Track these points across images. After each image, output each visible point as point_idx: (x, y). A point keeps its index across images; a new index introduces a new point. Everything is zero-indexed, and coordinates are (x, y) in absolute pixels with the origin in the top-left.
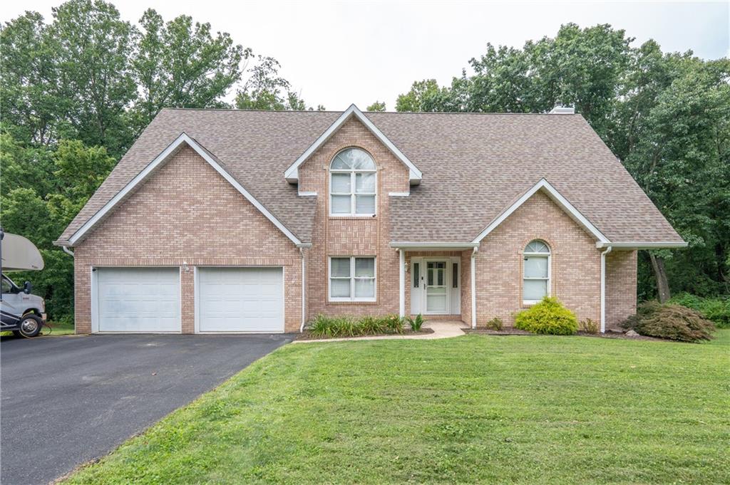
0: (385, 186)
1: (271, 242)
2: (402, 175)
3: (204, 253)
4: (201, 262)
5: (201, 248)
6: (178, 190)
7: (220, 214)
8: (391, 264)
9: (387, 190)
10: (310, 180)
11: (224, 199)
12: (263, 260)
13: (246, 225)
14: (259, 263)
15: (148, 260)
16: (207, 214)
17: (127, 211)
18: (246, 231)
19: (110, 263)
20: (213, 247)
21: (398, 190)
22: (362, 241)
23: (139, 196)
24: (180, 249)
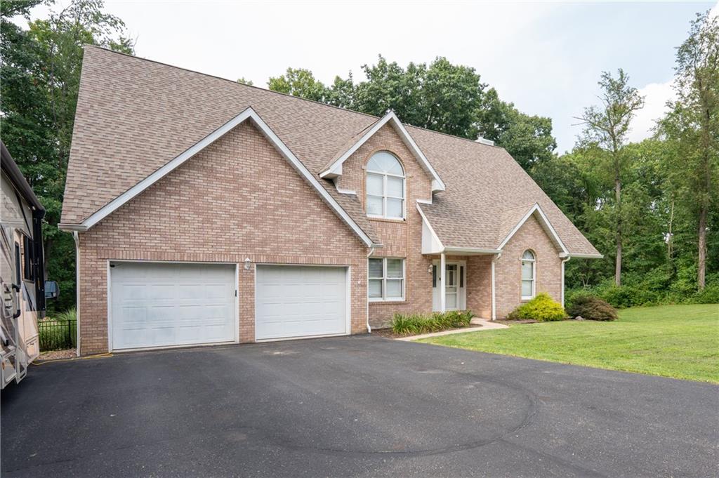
0: (413, 193)
1: (340, 241)
2: (426, 185)
3: (267, 249)
4: (263, 259)
5: (264, 243)
6: (235, 172)
7: (285, 205)
8: (418, 265)
9: (416, 197)
10: (349, 178)
11: (290, 190)
12: (331, 261)
13: (314, 221)
14: (327, 262)
15: (196, 255)
16: (270, 205)
17: (165, 191)
18: (313, 227)
19: (138, 256)
20: (278, 242)
21: (423, 198)
22: (394, 243)
23: (184, 173)
24: (238, 243)
